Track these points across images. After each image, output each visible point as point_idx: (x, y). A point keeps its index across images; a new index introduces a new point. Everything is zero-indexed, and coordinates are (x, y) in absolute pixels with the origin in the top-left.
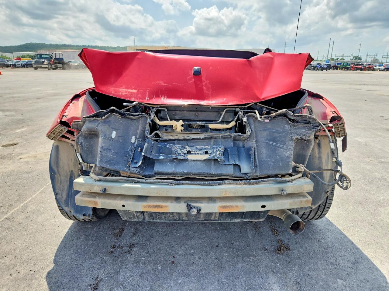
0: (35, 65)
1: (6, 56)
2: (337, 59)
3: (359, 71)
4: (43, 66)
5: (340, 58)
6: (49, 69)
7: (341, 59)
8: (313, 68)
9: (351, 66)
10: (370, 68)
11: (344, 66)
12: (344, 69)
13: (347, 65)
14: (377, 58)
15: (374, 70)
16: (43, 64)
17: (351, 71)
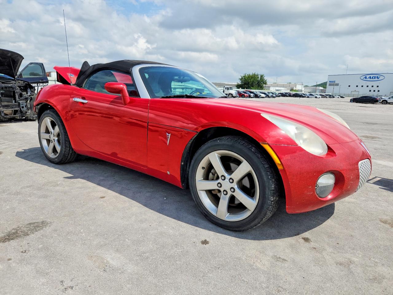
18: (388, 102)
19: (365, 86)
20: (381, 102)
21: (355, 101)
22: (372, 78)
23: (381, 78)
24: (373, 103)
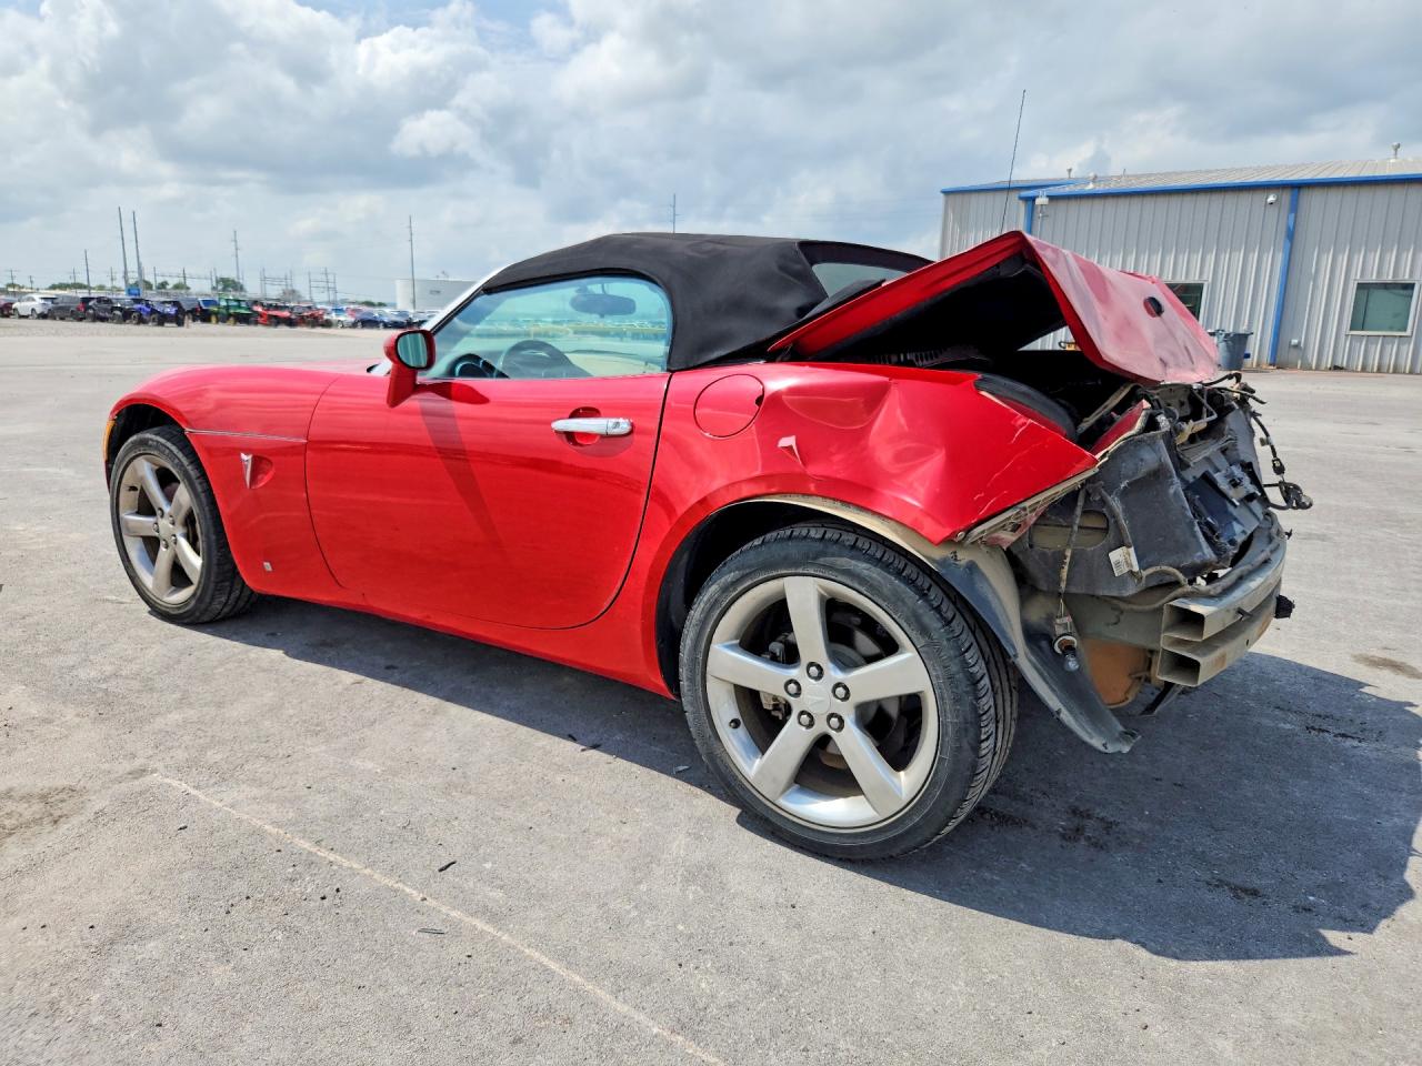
2: (163, 285)
3: (284, 329)
5: (172, 282)
7: (177, 287)
8: (118, 313)
9: (257, 312)
10: (315, 320)
11: (232, 311)
12: (232, 319)
13: (239, 307)
14: (297, 288)
15: (328, 324)
17: (260, 328)
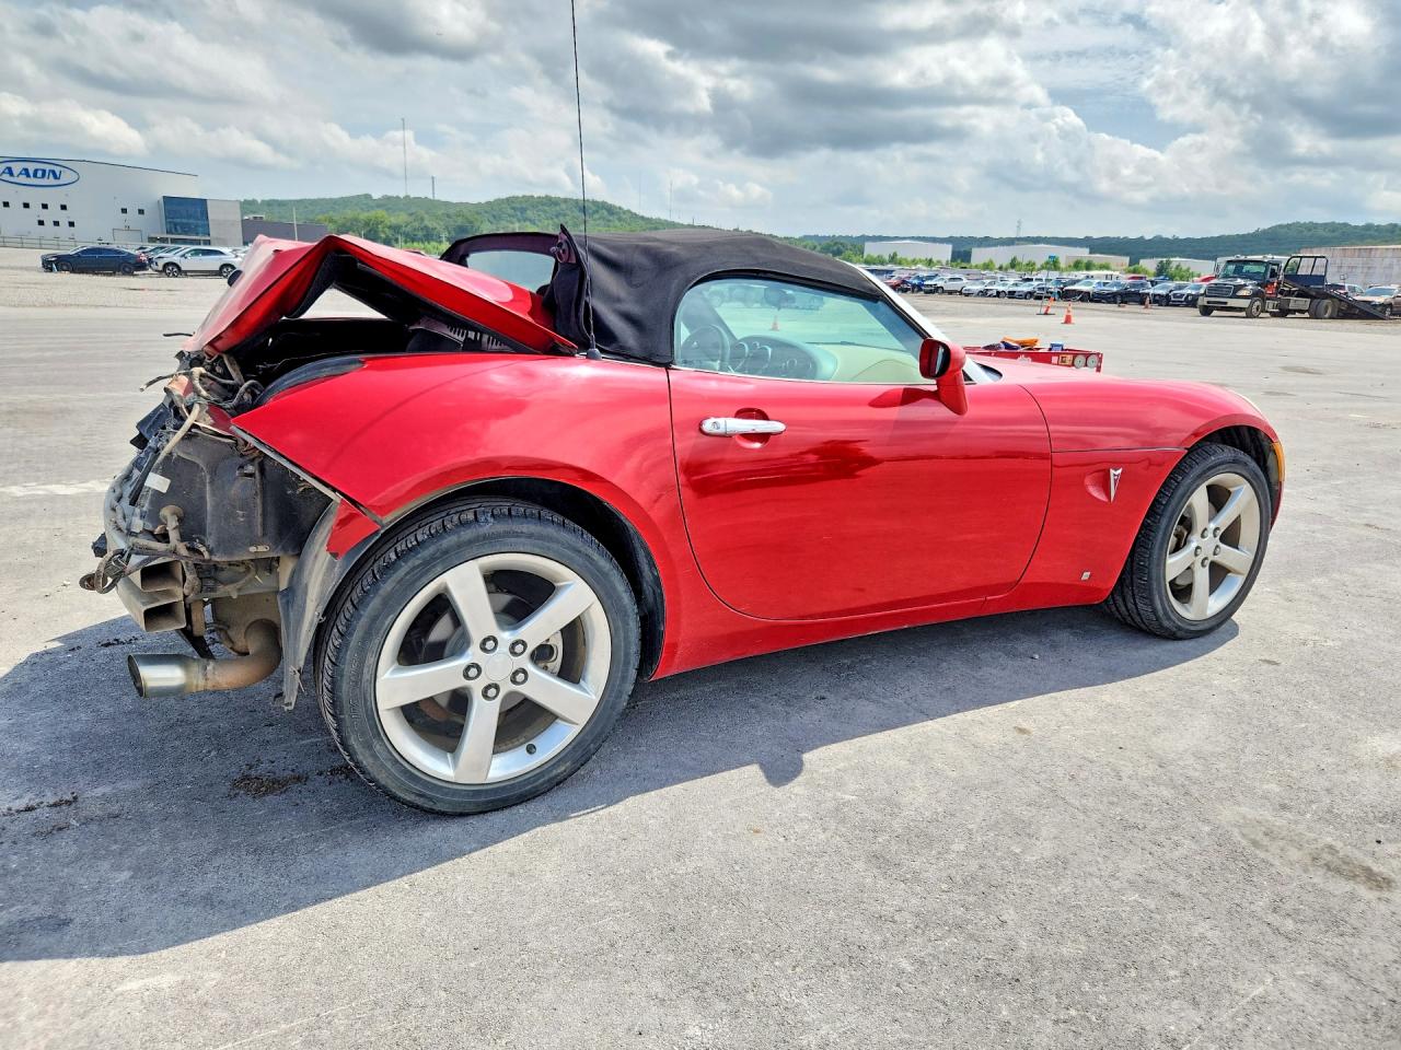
0: (1206, 299)
1: (1188, 270)
4: (1232, 302)
6: (1250, 316)
16: (1234, 296)
18: (183, 269)
19: (16, 204)
20: (160, 268)
21: (65, 268)
22: (35, 175)
23: (66, 177)
24: (130, 274)
